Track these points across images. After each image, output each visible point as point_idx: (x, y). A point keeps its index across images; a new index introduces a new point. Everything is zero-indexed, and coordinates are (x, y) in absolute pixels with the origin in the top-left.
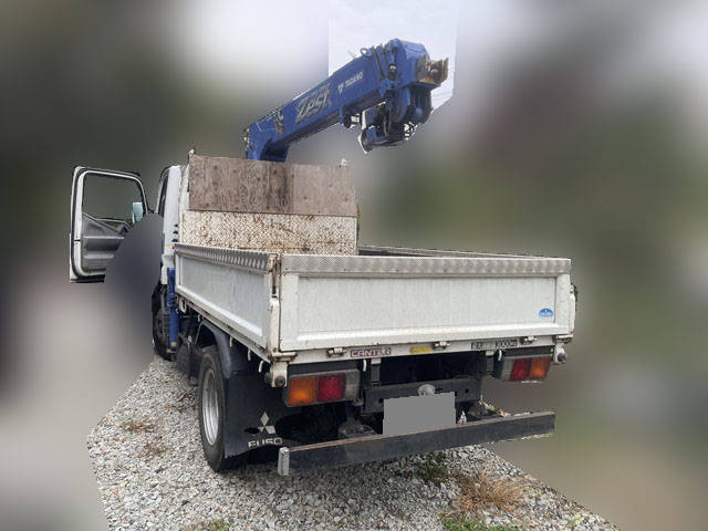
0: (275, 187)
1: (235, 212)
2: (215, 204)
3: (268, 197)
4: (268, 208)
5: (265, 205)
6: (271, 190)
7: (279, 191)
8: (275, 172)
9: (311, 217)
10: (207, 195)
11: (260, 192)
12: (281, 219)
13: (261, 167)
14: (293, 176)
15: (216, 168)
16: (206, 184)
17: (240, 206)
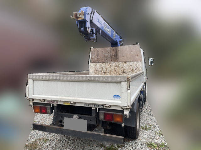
3: (111, 57)
6: (112, 55)
8: (113, 50)
9: (125, 62)
10: (95, 58)
11: (109, 56)
12: (116, 63)
13: (109, 49)
14: (119, 50)
15: (97, 51)
16: (95, 56)
17: (103, 61)
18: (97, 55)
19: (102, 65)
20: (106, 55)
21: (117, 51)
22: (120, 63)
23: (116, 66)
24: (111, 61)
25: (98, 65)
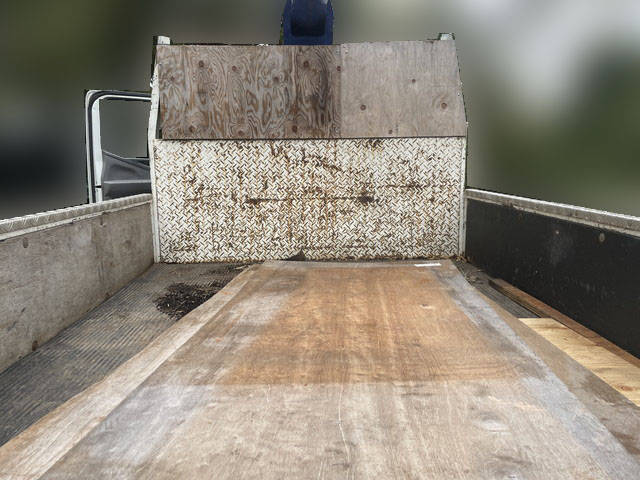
0: (308, 92)
1: (239, 139)
2: (205, 127)
3: (295, 110)
4: (295, 129)
5: (289, 125)
6: (299, 98)
7: (314, 99)
8: (306, 65)
9: (375, 142)
10: (191, 113)
11: (279, 102)
12: (319, 148)
13: (280, 57)
14: (339, 68)
15: (201, 64)
16: (188, 96)
17: (245, 129)
18: (201, 92)
19: (236, 155)
20: (260, 95)
21: (325, 73)
22: (343, 146)
23: (322, 162)
24: (294, 133)
25: (208, 154)
